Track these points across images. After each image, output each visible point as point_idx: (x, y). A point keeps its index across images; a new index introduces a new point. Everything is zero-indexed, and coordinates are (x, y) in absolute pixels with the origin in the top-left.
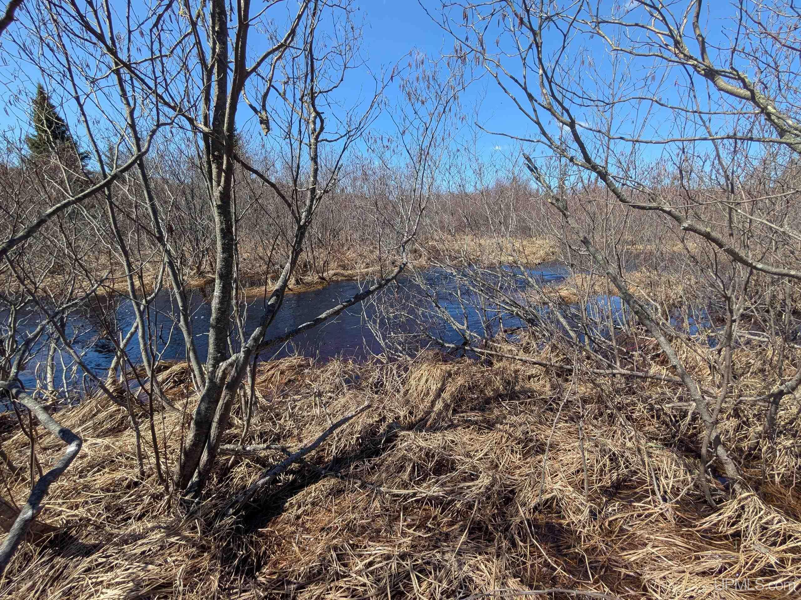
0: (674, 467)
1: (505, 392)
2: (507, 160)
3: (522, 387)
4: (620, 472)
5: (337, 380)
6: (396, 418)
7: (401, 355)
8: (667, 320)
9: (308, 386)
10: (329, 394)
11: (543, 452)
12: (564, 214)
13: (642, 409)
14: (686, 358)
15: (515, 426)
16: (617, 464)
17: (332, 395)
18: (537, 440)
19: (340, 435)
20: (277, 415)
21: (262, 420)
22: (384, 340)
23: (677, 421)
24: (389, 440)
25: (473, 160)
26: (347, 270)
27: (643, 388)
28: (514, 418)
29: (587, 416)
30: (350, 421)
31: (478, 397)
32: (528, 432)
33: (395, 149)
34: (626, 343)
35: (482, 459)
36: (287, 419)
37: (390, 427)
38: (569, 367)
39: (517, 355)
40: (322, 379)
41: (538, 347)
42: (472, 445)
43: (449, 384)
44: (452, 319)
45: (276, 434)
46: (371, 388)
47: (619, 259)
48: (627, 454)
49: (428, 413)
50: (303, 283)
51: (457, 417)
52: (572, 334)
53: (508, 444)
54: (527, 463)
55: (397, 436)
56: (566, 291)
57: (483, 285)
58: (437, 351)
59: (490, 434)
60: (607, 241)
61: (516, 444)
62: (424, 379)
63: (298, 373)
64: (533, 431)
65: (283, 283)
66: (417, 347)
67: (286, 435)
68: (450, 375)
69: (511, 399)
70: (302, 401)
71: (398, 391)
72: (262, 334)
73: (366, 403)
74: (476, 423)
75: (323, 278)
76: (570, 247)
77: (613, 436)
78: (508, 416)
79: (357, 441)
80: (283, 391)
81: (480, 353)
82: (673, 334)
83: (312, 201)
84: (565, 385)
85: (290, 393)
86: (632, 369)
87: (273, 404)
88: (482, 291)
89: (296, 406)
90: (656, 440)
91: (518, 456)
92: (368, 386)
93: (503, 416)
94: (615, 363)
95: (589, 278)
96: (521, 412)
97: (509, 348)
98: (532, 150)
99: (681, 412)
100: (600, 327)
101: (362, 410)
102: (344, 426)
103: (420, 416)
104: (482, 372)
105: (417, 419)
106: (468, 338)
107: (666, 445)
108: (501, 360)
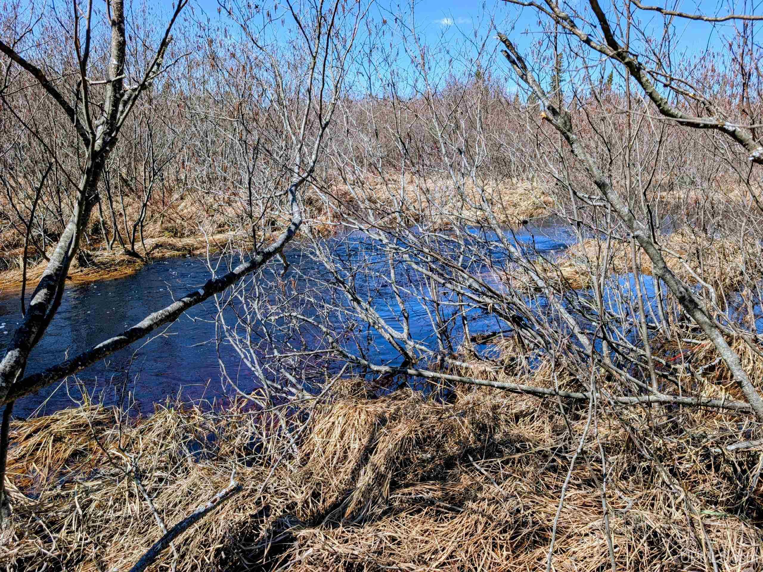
0: (742, 545)
1: (479, 444)
2: (468, 42)
3: (506, 434)
4: (665, 562)
5: (173, 446)
6: (288, 507)
7: (293, 390)
8: (723, 310)
9: (114, 461)
10: (158, 473)
11: (546, 541)
12: (568, 138)
13: (694, 457)
14: (753, 369)
15: (497, 502)
16: (660, 549)
17: (164, 474)
18: (535, 523)
19: (183, 549)
20: (52, 523)
21: (21, 536)
22: (261, 364)
23: (744, 472)
24: (277, 549)
25: (411, 39)
26: (182, 236)
27: (692, 423)
28: (496, 489)
29: (611, 474)
30: (202, 521)
31: (433, 458)
32: (518, 511)
33: (272, 12)
34: (665, 351)
35: (444, 564)
36: (74, 528)
37: (278, 524)
38: (579, 395)
39: (495, 379)
40: (141, 446)
41: (530, 363)
42: (426, 542)
43: (381, 439)
44: (382, 322)
45: (52, 560)
46: (239, 456)
47: (650, 212)
48: (674, 531)
49: (347, 493)
50: (94, 264)
51: (398, 494)
52: (584, 339)
53: (486, 534)
54: (520, 564)
55: (295, 539)
56: (568, 269)
57: (435, 260)
58: (357, 379)
59: (456, 520)
60: (631, 183)
61: (501, 532)
62: (337, 432)
63: (90, 437)
64: (527, 508)
65: (62, 262)
66: (322, 374)
67: (71, 560)
68: (383, 421)
69: (489, 455)
70: (104, 491)
71: (291, 458)
72: (18, 363)
73: (233, 484)
74: (432, 503)
75: (133, 254)
76: (575, 193)
77: (652, 505)
78: (485, 486)
79: (216, 556)
80: (62, 474)
81: (433, 378)
82: (734, 334)
83: (115, 104)
84: (576, 425)
85: (77, 478)
86: (675, 394)
87: (42, 504)
88: (432, 270)
89: (91, 501)
90: (716, 504)
91: (505, 553)
92: (232, 452)
93: (476, 487)
94: (651, 385)
95: (604, 246)
96: (506, 477)
97: (482, 368)
98: (509, 28)
99: (748, 457)
100: (625, 326)
101: (225, 497)
102: (191, 531)
103: (333, 499)
104: (438, 413)
105: (328, 504)
106: (410, 354)
107: (729, 511)
108: (469, 389)
